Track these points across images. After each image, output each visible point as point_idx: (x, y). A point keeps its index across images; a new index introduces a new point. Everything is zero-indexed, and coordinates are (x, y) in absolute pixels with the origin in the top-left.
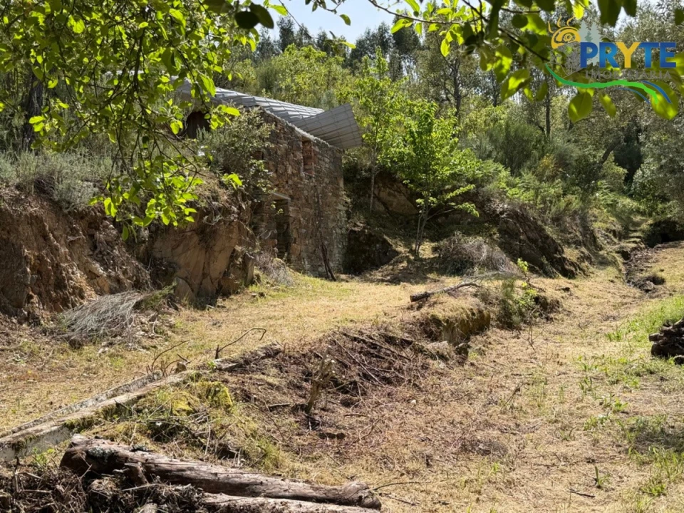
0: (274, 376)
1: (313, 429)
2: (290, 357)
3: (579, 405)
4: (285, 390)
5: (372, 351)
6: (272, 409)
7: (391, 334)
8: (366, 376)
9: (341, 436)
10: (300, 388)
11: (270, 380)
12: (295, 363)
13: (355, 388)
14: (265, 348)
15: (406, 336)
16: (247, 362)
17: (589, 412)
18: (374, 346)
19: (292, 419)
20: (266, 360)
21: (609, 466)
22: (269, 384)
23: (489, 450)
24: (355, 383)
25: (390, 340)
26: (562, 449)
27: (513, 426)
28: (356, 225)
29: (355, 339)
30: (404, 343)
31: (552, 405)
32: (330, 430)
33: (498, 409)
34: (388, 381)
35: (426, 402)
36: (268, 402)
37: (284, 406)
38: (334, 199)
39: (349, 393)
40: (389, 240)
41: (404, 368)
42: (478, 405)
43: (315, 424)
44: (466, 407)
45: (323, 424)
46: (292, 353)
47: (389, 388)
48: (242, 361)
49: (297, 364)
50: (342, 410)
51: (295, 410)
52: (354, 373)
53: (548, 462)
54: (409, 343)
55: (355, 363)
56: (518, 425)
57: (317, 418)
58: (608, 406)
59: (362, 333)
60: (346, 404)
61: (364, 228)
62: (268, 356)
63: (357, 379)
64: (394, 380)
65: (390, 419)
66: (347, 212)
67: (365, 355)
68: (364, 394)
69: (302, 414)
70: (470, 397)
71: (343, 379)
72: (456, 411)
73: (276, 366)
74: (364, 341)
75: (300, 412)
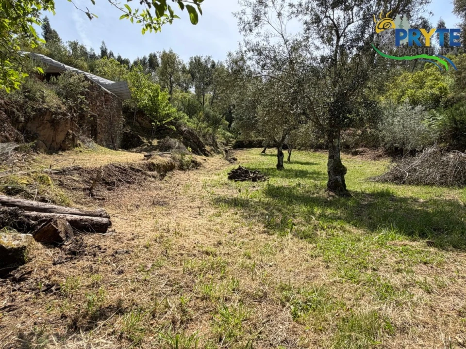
0: (77, 177)
1: (92, 197)
2: (85, 171)
4: (81, 182)
5: (124, 172)
6: (73, 189)
7: (133, 167)
8: (120, 180)
9: (104, 199)
10: (89, 182)
11: (74, 178)
12: (87, 173)
13: (114, 184)
14: (74, 166)
15: (140, 168)
16: (64, 171)
17: (203, 194)
18: (125, 170)
19: (82, 193)
20: (74, 171)
21: (205, 209)
22: (73, 179)
23: (164, 204)
24: (114, 182)
25: (133, 169)
26: (191, 204)
27: (175, 198)
28: (127, 130)
29: (117, 167)
30: (138, 171)
31: (191, 192)
32: (101, 198)
33: (171, 192)
34: (129, 183)
35: (143, 190)
36: (72, 186)
37: (80, 188)
38: (118, 119)
39: (110, 185)
40: (141, 137)
41: (137, 179)
42: (163, 191)
43: (93, 195)
44: (159, 192)
45: (97, 196)
46: (86, 169)
47: (128, 185)
48: (62, 170)
49: (88, 174)
50: (107, 192)
51: (84, 190)
52: (114, 179)
53: (184, 208)
54: (140, 171)
55: (115, 175)
56: (177, 198)
57: (94, 193)
58: (210, 192)
59: (120, 165)
60: (109, 189)
62: (75, 169)
63: (115, 181)
64: (132, 183)
65: (126, 194)
66: (123, 124)
67: (120, 173)
68: (118, 186)
69: (88, 192)
70: (161, 189)
71: (109, 180)
72: (154, 193)
73: (78, 174)
74: (121, 168)
75: (87, 191)
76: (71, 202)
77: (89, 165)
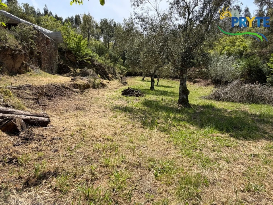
0: (29, 91)
1: (38, 104)
2: (34, 87)
3: (105, 102)
4: (31, 95)
5: (58, 89)
6: (26, 99)
7: (64, 86)
8: (56, 94)
9: (45, 106)
10: (36, 95)
11: (27, 92)
12: (35, 89)
13: (52, 96)
14: (27, 85)
15: (68, 87)
16: (20, 87)
17: (106, 104)
18: (59, 88)
19: (32, 101)
20: (27, 88)
21: (107, 113)
22: (26, 93)
23: (83, 109)
24: (52, 95)
25: (64, 87)
26: (99, 110)
27: (89, 105)
28: (61, 62)
29: (54, 86)
30: (67, 88)
31: (99, 102)
32: (43, 104)
33: (87, 102)
34: (61, 95)
35: (70, 100)
36: (25, 97)
37: (30, 98)
38: (55, 55)
39: (50, 97)
41: (66, 93)
42: (83, 101)
43: (39, 103)
44: (80, 102)
45: (41, 103)
46: (35, 87)
47: (61, 97)
48: (19, 87)
49: (36, 89)
50: (48, 101)
51: (33, 99)
52: (52, 93)
53: (95, 112)
54: (69, 88)
55: (53, 91)
56: (91, 106)
57: (40, 102)
58: (111, 103)
59: (56, 85)
60: (49, 99)
61: (63, 63)
62: (27, 86)
63: (53, 94)
64: (63, 95)
65: (60, 103)
66: (58, 59)
67: (56, 89)
68: (54, 98)
69: (36, 101)
70: (81, 100)
71: (49, 94)
72: (77, 102)
73: (29, 89)
74: (56, 86)
75: (35, 100)
76: (25, 107)
77: (36, 84)
